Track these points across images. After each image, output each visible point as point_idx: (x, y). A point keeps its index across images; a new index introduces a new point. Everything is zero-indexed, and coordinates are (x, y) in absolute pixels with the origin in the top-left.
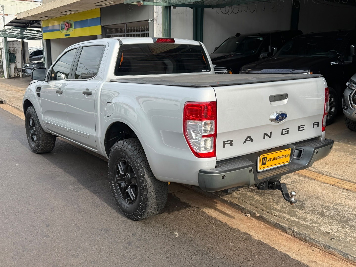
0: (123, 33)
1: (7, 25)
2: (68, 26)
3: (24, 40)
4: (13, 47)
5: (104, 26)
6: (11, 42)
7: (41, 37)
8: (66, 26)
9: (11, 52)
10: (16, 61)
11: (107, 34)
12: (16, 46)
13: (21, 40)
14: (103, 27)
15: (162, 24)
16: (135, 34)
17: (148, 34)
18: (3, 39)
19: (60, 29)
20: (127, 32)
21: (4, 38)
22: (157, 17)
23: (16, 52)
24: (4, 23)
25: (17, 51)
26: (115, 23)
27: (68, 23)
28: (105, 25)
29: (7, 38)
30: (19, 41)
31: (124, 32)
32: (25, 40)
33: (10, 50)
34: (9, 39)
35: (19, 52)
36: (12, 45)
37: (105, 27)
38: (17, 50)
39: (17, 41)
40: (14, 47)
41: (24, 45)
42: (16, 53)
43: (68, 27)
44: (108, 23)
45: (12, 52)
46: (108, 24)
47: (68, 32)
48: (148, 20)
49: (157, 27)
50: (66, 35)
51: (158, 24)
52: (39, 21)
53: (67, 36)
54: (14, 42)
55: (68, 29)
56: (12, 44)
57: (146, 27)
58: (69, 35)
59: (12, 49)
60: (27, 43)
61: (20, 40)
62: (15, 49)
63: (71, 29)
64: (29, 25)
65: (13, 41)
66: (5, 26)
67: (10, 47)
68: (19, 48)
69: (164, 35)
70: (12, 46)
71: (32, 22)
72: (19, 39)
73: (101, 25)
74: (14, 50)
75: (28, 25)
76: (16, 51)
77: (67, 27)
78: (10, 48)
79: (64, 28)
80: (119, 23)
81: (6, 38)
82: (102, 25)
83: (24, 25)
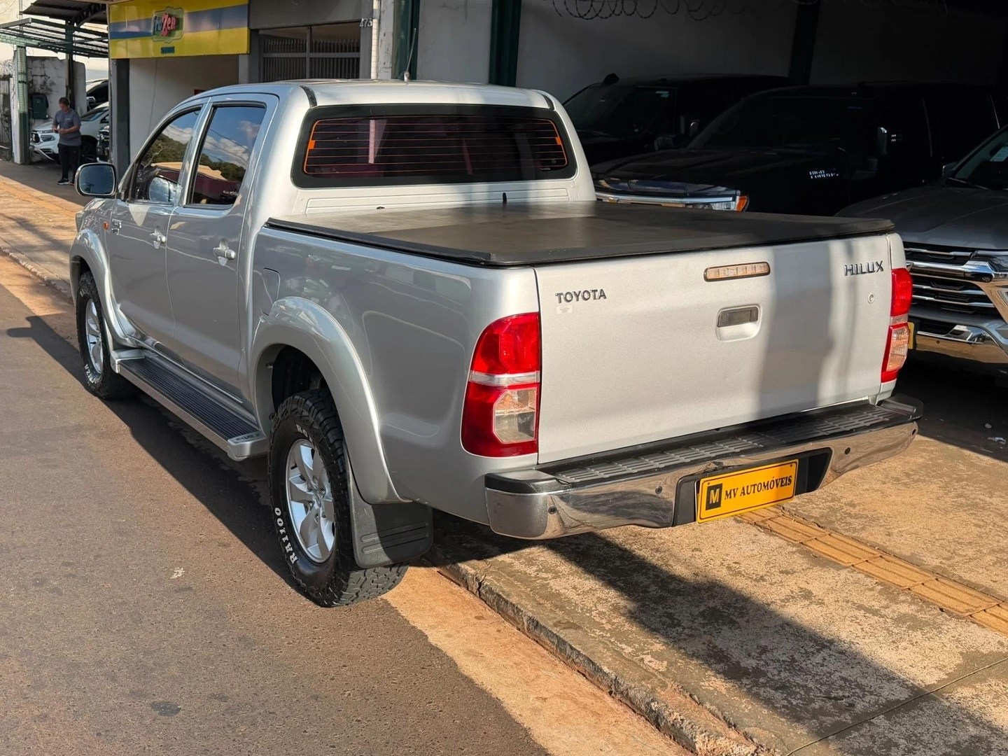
0: (303, 52)
1: (26, 12)
2: (170, 25)
3: (74, 56)
4: (43, 74)
5: (257, 30)
6: (38, 62)
7: (106, 48)
8: (164, 25)
9: (37, 91)
10: (47, 116)
11: (265, 52)
12: (50, 71)
13: (67, 56)
14: (253, 33)
15: (393, 34)
16: (330, 57)
17: (358, 59)
18: (15, 51)
19: (152, 31)
20: (311, 51)
21: (18, 47)
22: (384, 12)
23: (51, 90)
24: (21, 5)
25: (53, 87)
26: (283, 24)
27: (170, 16)
28: (257, 27)
29: (25, 48)
30: (61, 59)
31: (306, 51)
32: (77, 58)
33: (35, 83)
34: (32, 52)
35: (57, 92)
36: (38, 69)
37: (261, 32)
38: (53, 83)
39: (55, 59)
40: (45, 75)
41: (74, 71)
42: (49, 94)
43: (169, 28)
44: (267, 22)
45: (38, 89)
46: (267, 26)
47: (171, 42)
48: (360, 21)
49: (381, 41)
50: (164, 50)
51: (384, 35)
52: (104, 7)
53: (166, 52)
54: (47, 61)
55: (170, 33)
56: (39, 66)
57: (352, 41)
58: (172, 50)
59: (39, 81)
60: (83, 65)
61: (62, 56)
62: (48, 82)
63: (177, 33)
64: (87, 14)
65: (44, 59)
66: (21, 13)
67: (34, 74)
68: (60, 80)
69: (396, 65)
70: (38, 72)
71: (95, 8)
72: (59, 53)
73: (248, 26)
74: (45, 83)
75: (85, 13)
76: (49, 87)
77: (166, 26)
78: (34, 78)
79: (159, 29)
80: (292, 24)
81: (23, 48)
82: (252, 27)
83: (76, 12)
